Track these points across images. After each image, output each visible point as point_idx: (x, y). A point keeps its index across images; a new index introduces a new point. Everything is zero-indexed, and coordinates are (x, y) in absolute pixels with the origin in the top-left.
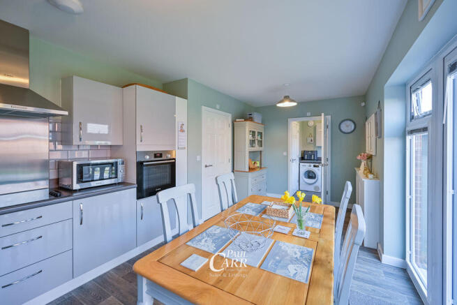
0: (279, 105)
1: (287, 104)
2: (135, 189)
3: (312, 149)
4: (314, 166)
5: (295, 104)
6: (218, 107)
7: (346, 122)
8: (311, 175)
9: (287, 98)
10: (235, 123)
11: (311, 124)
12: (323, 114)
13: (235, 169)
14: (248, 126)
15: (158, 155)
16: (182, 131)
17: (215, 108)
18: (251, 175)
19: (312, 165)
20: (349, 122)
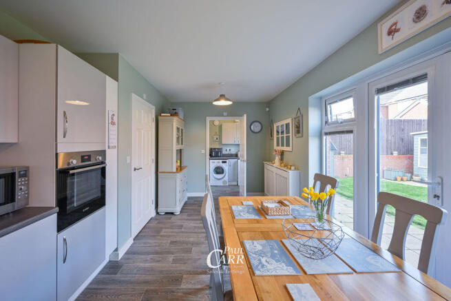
0: (215, 103)
1: (223, 103)
2: (56, 215)
3: (218, 147)
4: (223, 162)
5: (229, 103)
6: (145, 97)
7: (255, 123)
8: (219, 171)
9: (222, 97)
10: (160, 118)
11: (217, 123)
12: (245, 115)
13: (159, 170)
14: (175, 122)
15: (85, 157)
16: (113, 123)
17: (142, 97)
18: (179, 176)
19: (221, 161)
20: (257, 124)
